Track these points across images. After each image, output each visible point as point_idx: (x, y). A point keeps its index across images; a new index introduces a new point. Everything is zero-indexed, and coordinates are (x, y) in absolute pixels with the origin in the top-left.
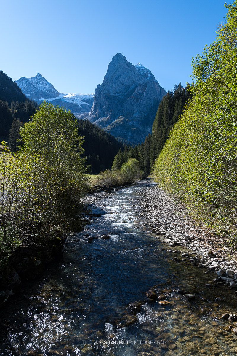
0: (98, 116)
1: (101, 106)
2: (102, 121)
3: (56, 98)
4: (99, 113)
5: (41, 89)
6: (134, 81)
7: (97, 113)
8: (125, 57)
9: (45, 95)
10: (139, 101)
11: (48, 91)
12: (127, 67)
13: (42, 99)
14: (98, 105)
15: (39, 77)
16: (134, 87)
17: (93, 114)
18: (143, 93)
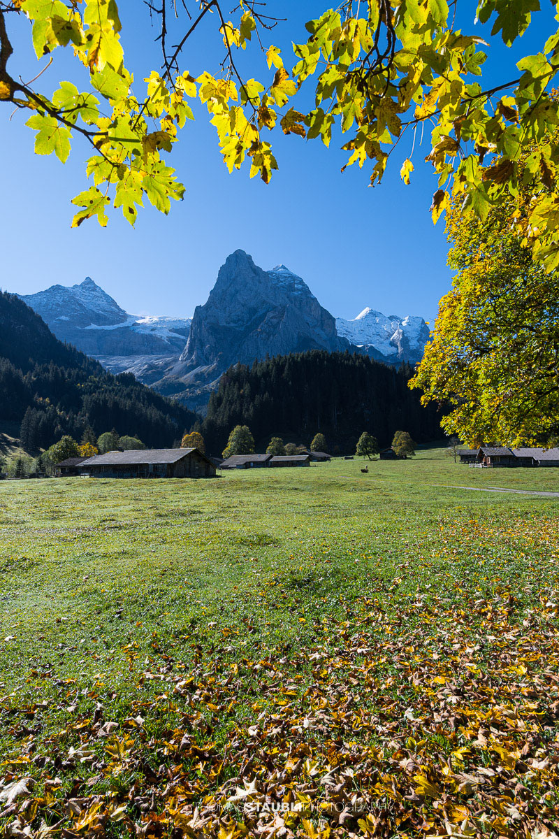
0: (194, 363)
1: (202, 345)
2: (202, 373)
3: (121, 325)
4: (198, 357)
5: (91, 307)
6: (264, 302)
7: (193, 357)
8: (250, 257)
9: (99, 319)
10: (271, 337)
11: (104, 311)
12: (254, 275)
13: (93, 326)
14: (197, 343)
15: (89, 284)
16: (263, 311)
17: (187, 359)
18: (278, 323)
